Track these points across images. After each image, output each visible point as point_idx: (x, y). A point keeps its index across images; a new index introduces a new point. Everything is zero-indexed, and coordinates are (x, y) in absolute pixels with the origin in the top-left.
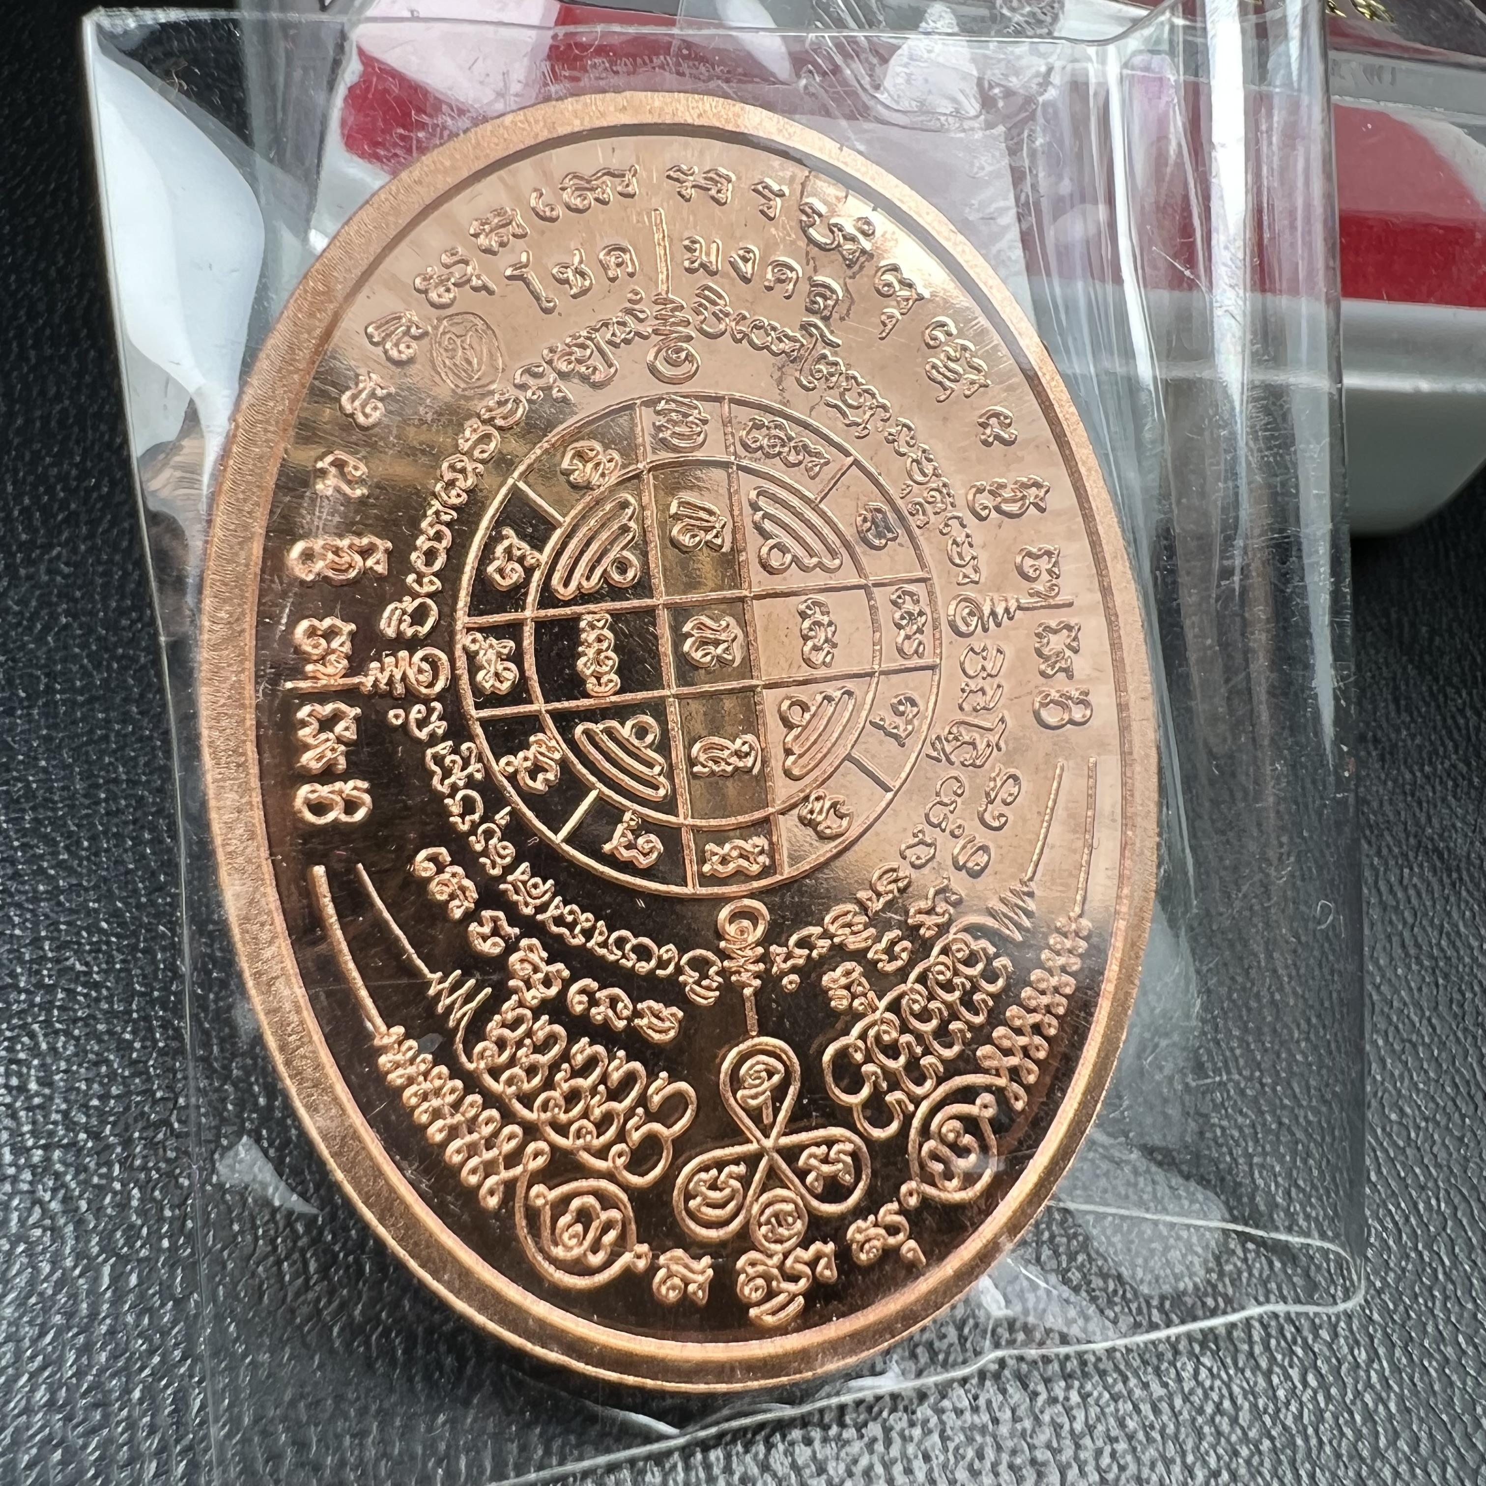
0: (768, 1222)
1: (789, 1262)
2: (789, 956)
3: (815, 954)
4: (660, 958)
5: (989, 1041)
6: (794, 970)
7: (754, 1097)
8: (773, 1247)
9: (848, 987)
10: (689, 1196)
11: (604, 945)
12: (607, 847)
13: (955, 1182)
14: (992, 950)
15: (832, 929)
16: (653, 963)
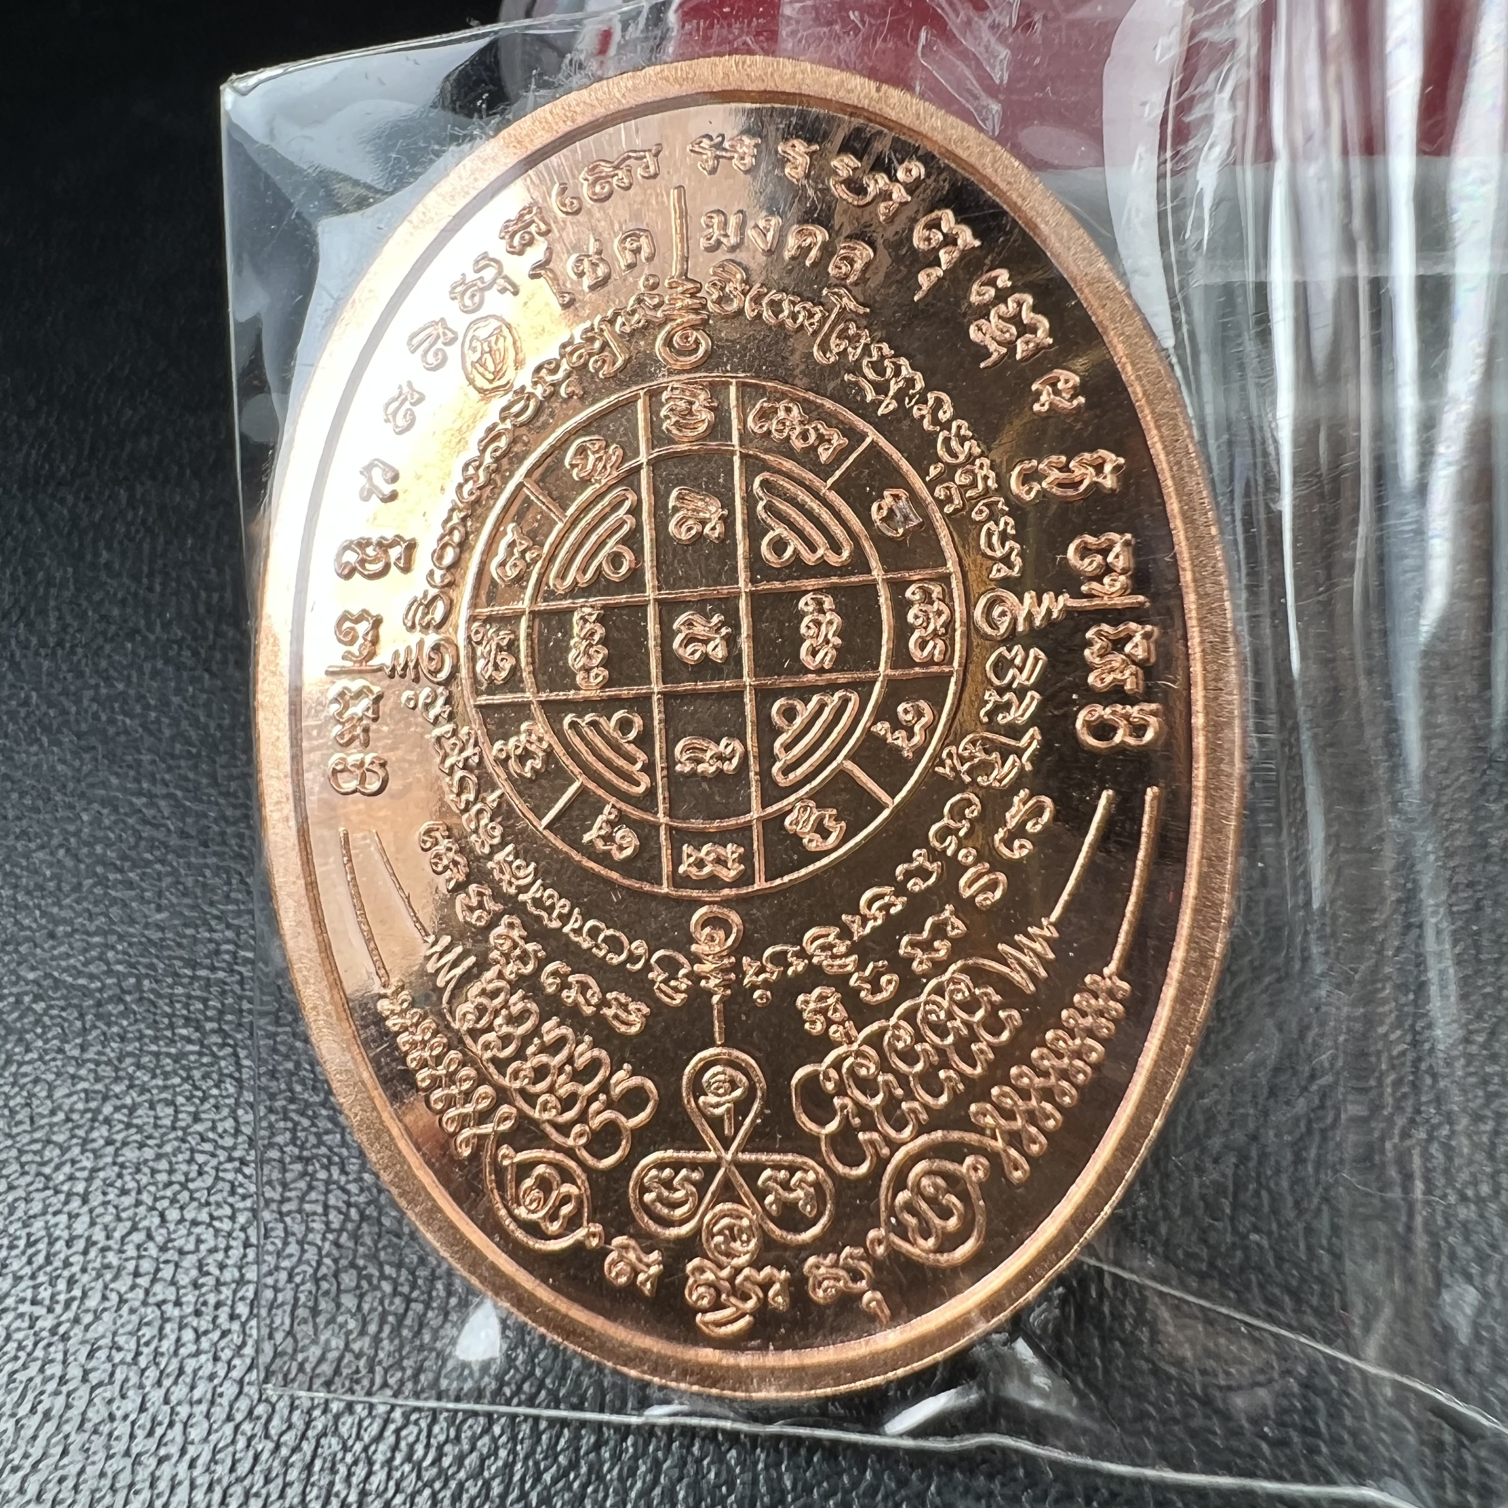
0: (720, 1232)
1: (739, 1279)
2: (762, 970)
3: (790, 972)
4: (630, 953)
5: (987, 1097)
6: (766, 984)
7: (718, 1105)
8: (723, 1259)
9: (824, 1011)
10: (643, 1190)
11: (578, 931)
12: (587, 838)
13: (931, 1241)
14: (997, 998)
15: (810, 949)
16: (623, 957)
